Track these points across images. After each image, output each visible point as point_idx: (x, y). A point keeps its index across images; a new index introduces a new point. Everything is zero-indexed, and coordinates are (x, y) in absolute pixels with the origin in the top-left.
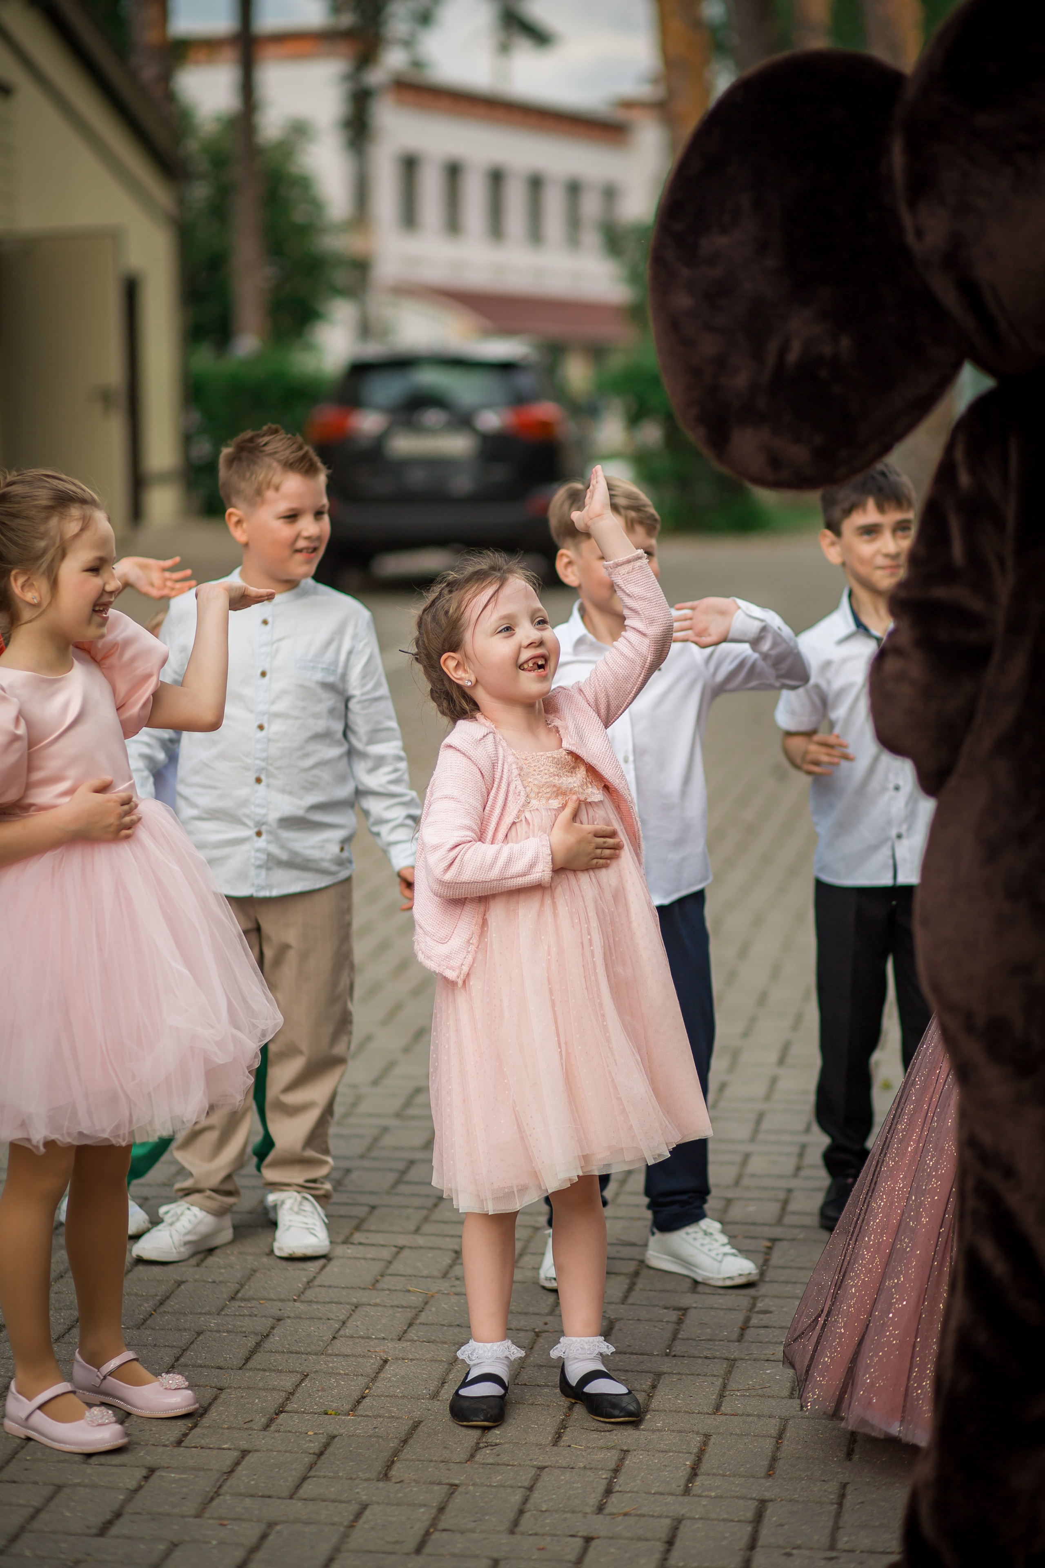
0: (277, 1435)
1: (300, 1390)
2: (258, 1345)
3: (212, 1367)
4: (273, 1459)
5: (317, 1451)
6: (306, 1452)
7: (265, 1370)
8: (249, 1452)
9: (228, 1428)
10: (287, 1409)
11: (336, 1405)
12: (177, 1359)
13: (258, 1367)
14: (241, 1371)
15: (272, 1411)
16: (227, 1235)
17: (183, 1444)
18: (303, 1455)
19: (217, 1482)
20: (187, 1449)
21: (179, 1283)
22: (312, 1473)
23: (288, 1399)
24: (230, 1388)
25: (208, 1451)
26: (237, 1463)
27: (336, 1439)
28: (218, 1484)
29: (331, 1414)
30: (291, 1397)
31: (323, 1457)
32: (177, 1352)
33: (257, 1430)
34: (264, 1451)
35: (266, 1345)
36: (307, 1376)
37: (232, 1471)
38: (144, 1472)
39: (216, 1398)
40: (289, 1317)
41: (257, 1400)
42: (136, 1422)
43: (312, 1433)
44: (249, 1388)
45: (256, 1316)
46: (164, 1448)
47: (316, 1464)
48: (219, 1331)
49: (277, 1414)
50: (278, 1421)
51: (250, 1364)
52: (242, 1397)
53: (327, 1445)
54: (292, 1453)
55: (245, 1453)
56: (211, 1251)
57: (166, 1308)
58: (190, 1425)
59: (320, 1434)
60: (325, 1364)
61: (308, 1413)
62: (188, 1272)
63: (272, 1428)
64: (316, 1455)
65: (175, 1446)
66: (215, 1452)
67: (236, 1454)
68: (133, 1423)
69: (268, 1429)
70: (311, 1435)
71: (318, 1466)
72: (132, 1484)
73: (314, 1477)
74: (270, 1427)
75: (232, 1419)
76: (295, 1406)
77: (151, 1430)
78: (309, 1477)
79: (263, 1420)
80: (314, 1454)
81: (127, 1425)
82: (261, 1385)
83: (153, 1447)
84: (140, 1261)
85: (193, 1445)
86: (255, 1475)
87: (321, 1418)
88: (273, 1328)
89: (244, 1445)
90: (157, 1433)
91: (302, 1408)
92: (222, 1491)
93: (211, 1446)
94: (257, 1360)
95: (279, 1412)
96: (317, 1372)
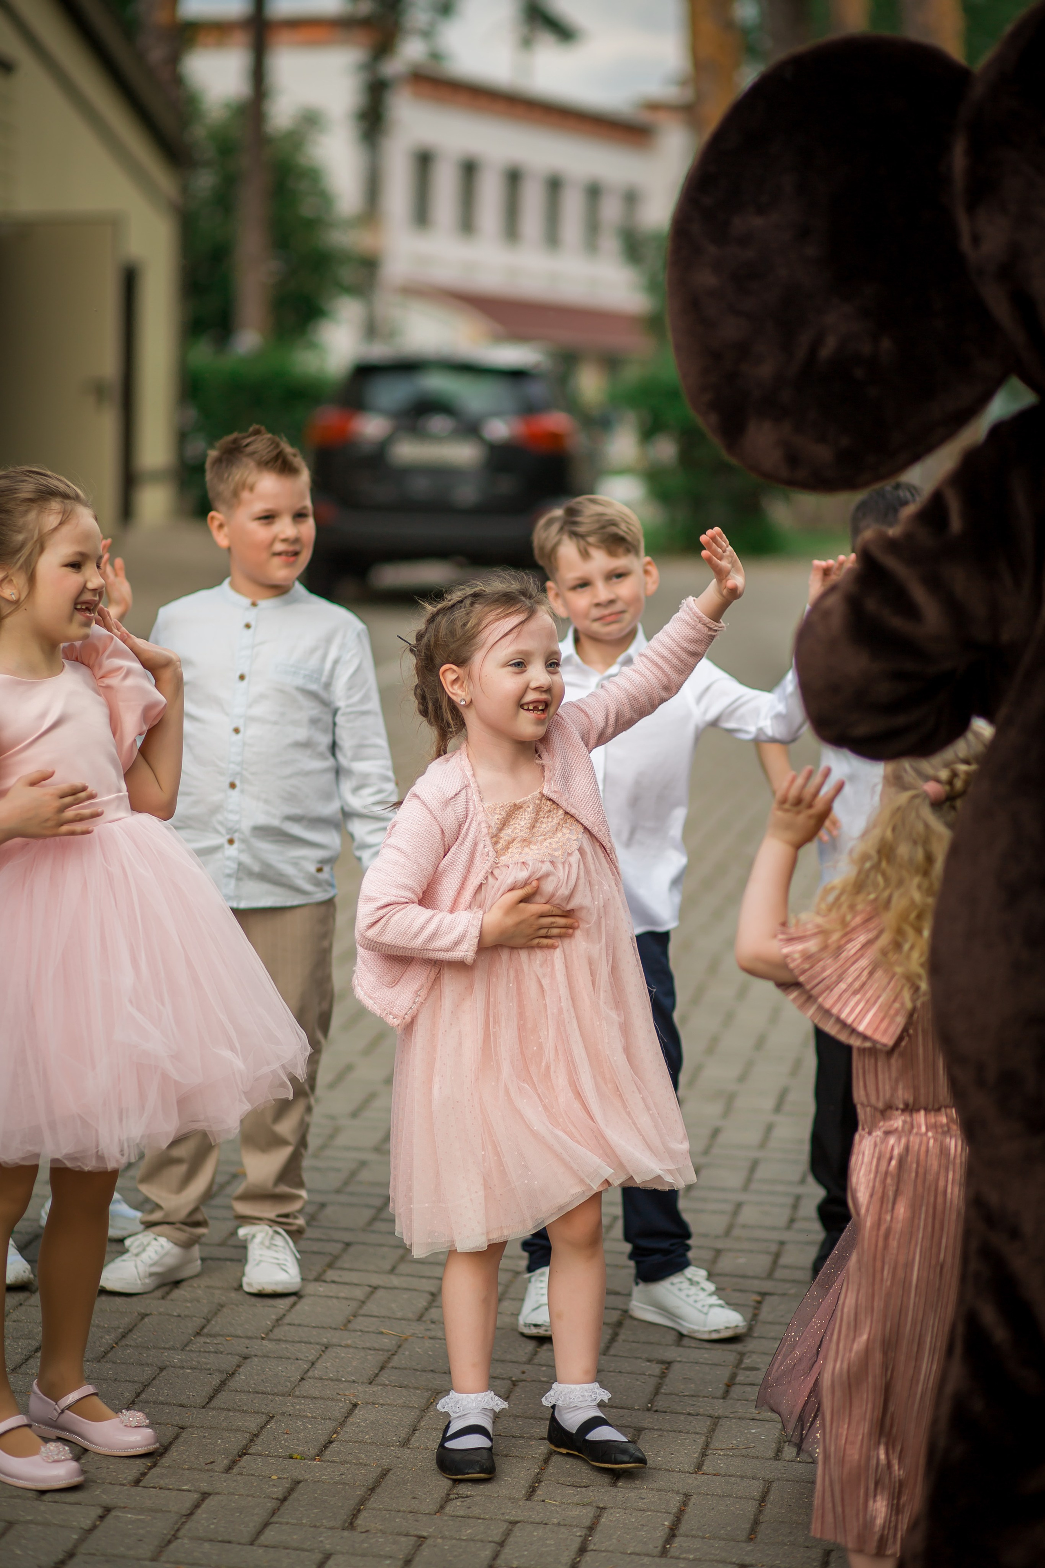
0: (239, 1477)
1: (265, 1432)
2: (223, 1383)
3: (174, 1405)
4: (234, 1503)
5: (281, 1497)
6: (269, 1497)
7: (229, 1410)
8: (210, 1494)
9: (188, 1469)
10: (251, 1451)
11: (302, 1449)
12: (138, 1395)
13: (223, 1406)
14: (204, 1410)
15: (235, 1453)
17: (141, 1484)
18: (266, 1500)
19: (175, 1524)
20: (145, 1489)
21: (143, 1316)
22: (274, 1519)
23: (252, 1441)
24: (193, 1427)
25: (167, 1492)
26: (197, 1506)
27: (301, 1485)
28: (176, 1527)
29: (296, 1459)
30: (255, 1439)
31: (286, 1503)
32: (138, 1387)
33: (218, 1472)
34: (225, 1494)
35: (232, 1384)
36: (272, 1417)
37: (191, 1514)
38: (99, 1511)
39: (177, 1437)
40: (256, 1356)
41: (219, 1441)
42: (93, 1458)
43: (276, 1478)
44: (211, 1428)
45: (221, 1353)
46: (121, 1487)
47: (279, 1509)
48: (182, 1368)
49: (240, 1456)
50: (241, 1464)
51: (213, 1404)
52: (205, 1437)
53: (291, 1491)
54: (254, 1497)
55: (205, 1495)
56: (177, 1283)
57: (127, 1341)
58: (149, 1464)
59: (284, 1478)
60: (292, 1406)
61: (272, 1456)
62: (154, 1305)
63: (234, 1471)
64: (280, 1500)
65: (133, 1486)
66: (175, 1493)
67: (196, 1496)
68: (90, 1460)
69: (230, 1471)
70: (274, 1480)
71: (281, 1511)
72: (87, 1523)
73: (277, 1523)
74: (233, 1469)
75: (193, 1459)
76: (260, 1448)
77: (108, 1468)
78: (271, 1523)
79: (225, 1461)
80: (277, 1499)
81: (83, 1461)
82: (224, 1425)
83: (110, 1486)
84: (104, 1292)
85: (152, 1485)
86: (215, 1519)
87: (286, 1462)
88: (239, 1366)
89: (204, 1487)
90: (115, 1472)
91: (266, 1451)
92: (180, 1534)
93: (171, 1487)
94: (222, 1399)
95: (242, 1454)
96: (283, 1414)
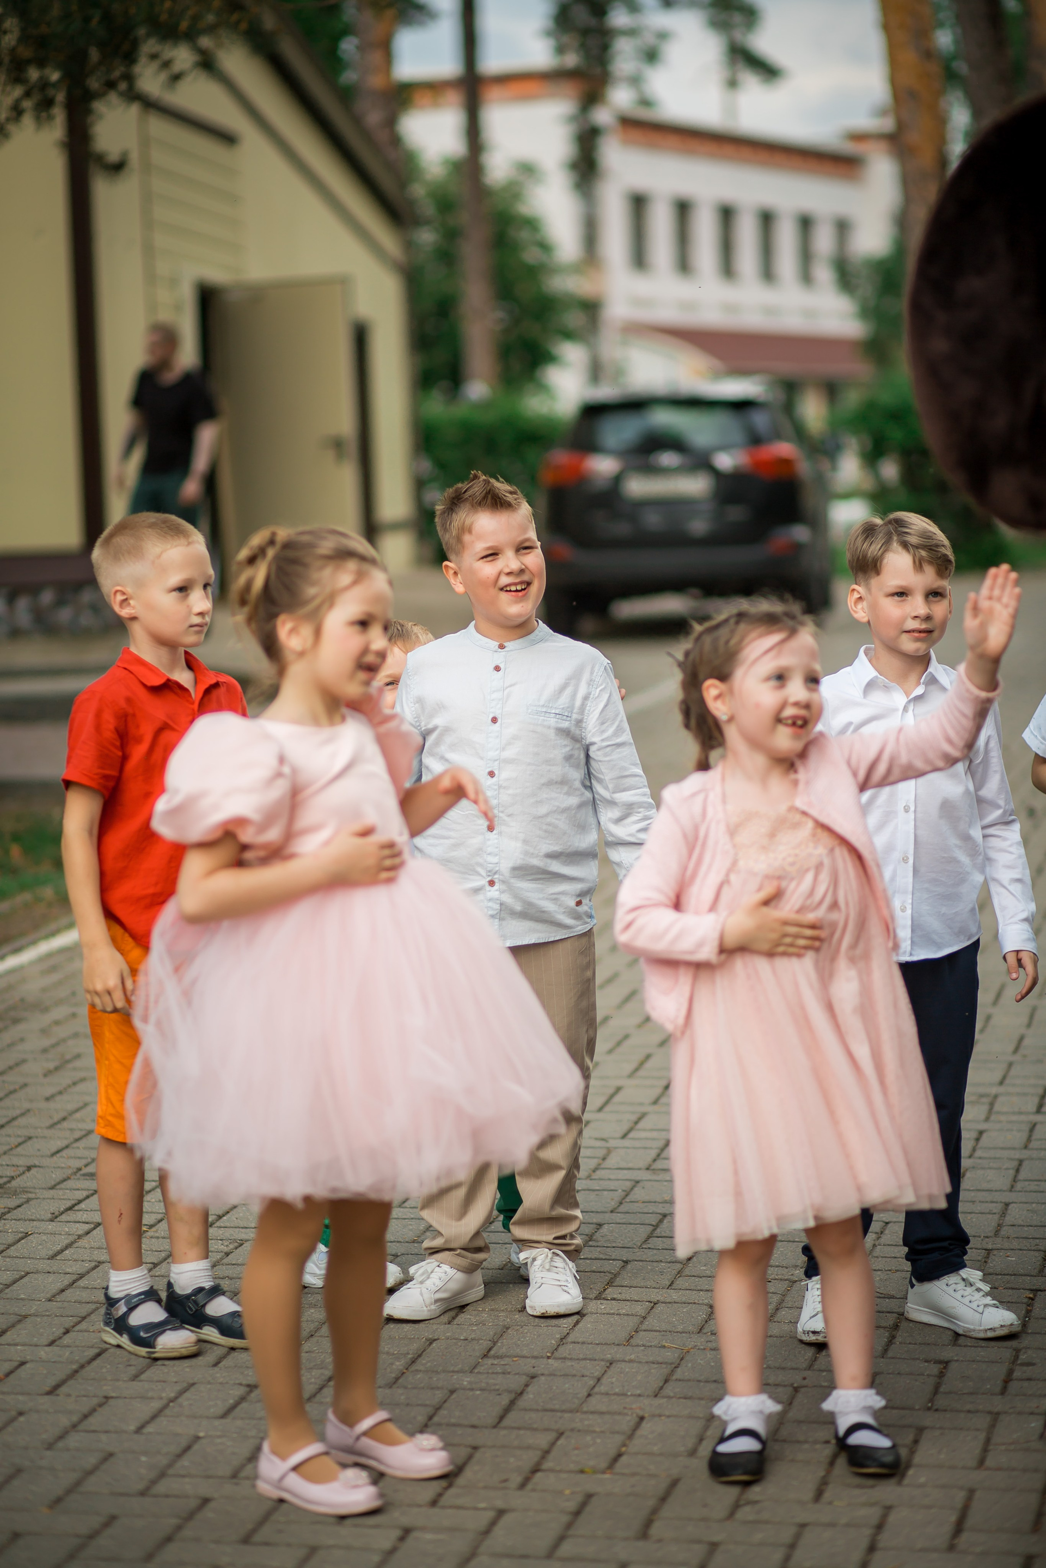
0: (533, 1494)
1: (555, 1448)
2: (512, 1403)
3: (466, 1426)
4: (529, 1519)
5: (574, 1511)
6: (563, 1511)
7: (519, 1428)
8: (506, 1511)
9: (483, 1488)
10: (543, 1467)
11: (593, 1463)
12: (430, 1418)
13: (513, 1425)
14: (495, 1430)
15: (528, 1470)
16: (479, 1291)
17: (438, 1504)
18: (560, 1514)
19: (473, 1542)
20: (443, 1509)
21: (431, 1341)
22: (570, 1532)
23: (543, 1457)
24: (485, 1446)
25: (464, 1511)
26: (493, 1523)
27: (594, 1498)
28: (475, 1545)
29: (588, 1473)
30: (547, 1455)
31: (581, 1517)
32: (430, 1410)
33: (513, 1489)
34: (521, 1511)
35: (521, 1403)
36: (562, 1434)
37: (489, 1531)
38: (399, 1533)
39: (470, 1457)
40: (542, 1375)
41: (512, 1459)
43: (569, 1492)
44: (503, 1446)
45: (509, 1373)
46: (419, 1508)
47: (573, 1523)
48: (472, 1390)
49: (533, 1473)
50: (534, 1480)
51: (506, 1422)
52: (497, 1456)
53: (583, 1505)
54: (548, 1512)
55: (501, 1513)
56: (462, 1308)
57: (417, 1366)
58: (444, 1486)
59: (577, 1493)
60: (581, 1422)
61: (564, 1472)
62: (440, 1329)
63: (528, 1487)
64: (574, 1514)
65: (430, 1506)
66: (470, 1512)
67: (492, 1514)
69: (524, 1488)
70: (567, 1494)
71: (576, 1525)
72: (387, 1545)
73: (572, 1537)
74: (526, 1486)
75: (487, 1478)
76: (551, 1464)
77: (405, 1491)
78: (567, 1537)
79: (519, 1479)
80: (571, 1513)
82: (516, 1443)
83: (408, 1508)
84: (390, 1320)
85: (449, 1505)
86: (512, 1535)
87: (578, 1477)
88: (527, 1385)
89: (500, 1504)
90: (412, 1495)
91: (558, 1467)
92: (479, 1551)
93: (467, 1506)
94: (512, 1418)
95: (535, 1470)
96: (572, 1430)
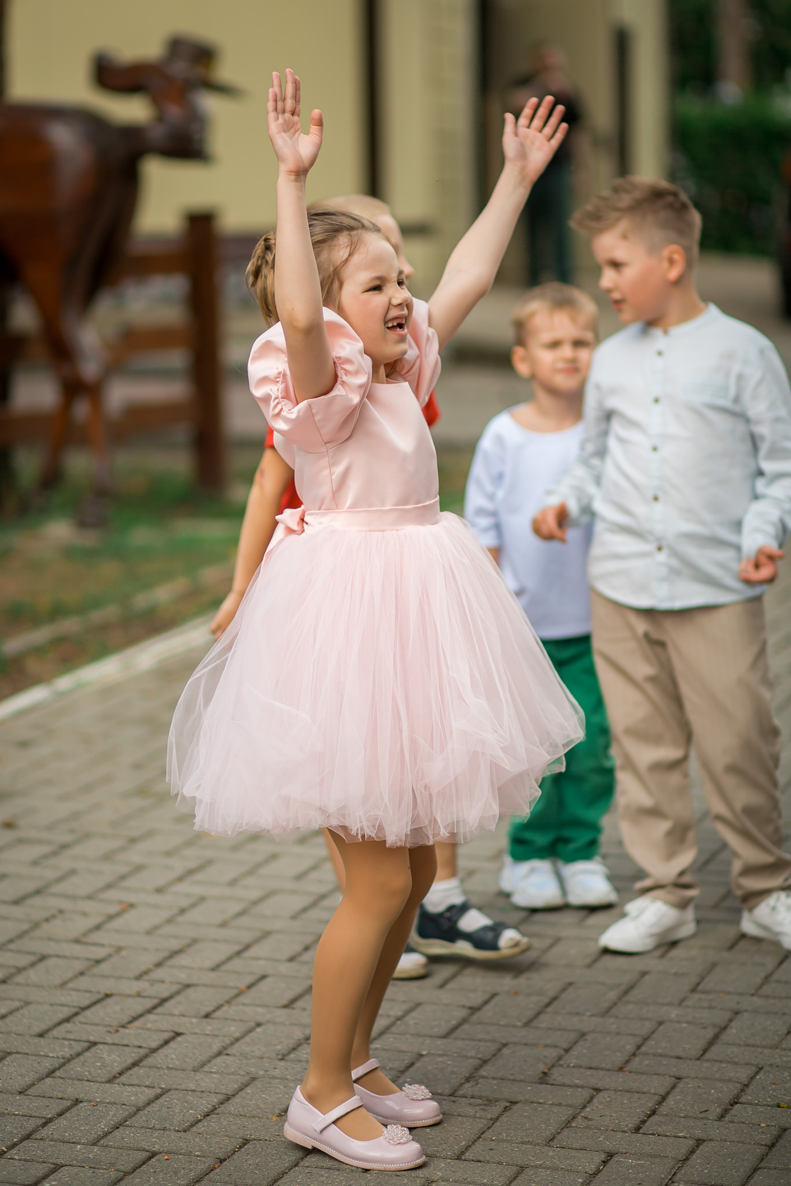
0: (731, 1125)
1: (754, 1082)
2: (716, 1037)
3: (672, 1057)
4: (726, 1149)
5: (769, 1143)
6: (758, 1144)
7: (721, 1062)
8: (704, 1141)
9: (684, 1117)
10: (741, 1100)
11: (789, 1098)
12: (639, 1047)
13: (716, 1058)
14: (698, 1062)
15: (727, 1102)
16: (689, 929)
17: (641, 1131)
18: (755, 1146)
19: (672, 1169)
20: (645, 1136)
21: (644, 974)
22: (763, 1164)
23: (742, 1090)
24: (688, 1077)
25: (664, 1138)
26: (692, 1152)
27: (788, 1132)
28: (673, 1171)
29: (783, 1107)
30: (746, 1089)
31: (774, 1149)
32: (639, 1040)
33: (712, 1120)
34: (718, 1141)
35: (724, 1037)
36: (761, 1069)
37: (687, 1159)
38: (603, 1157)
39: (674, 1087)
40: (746, 1011)
41: (713, 1091)
42: (597, 1107)
43: (765, 1125)
44: (706, 1078)
45: (715, 1008)
46: (623, 1133)
47: (767, 1155)
48: (679, 1022)
49: (732, 1105)
50: (733, 1112)
51: (708, 1055)
52: (699, 1087)
53: (778, 1138)
54: (744, 1143)
55: (699, 1142)
56: (674, 944)
57: (631, 997)
58: (649, 1113)
59: (772, 1126)
60: (780, 1058)
61: (762, 1106)
62: (652, 963)
63: (726, 1119)
64: (768, 1146)
65: (633, 1133)
66: (671, 1140)
67: (691, 1142)
68: (595, 1108)
69: (723, 1119)
70: (763, 1127)
71: (769, 1157)
72: (591, 1168)
73: (765, 1168)
74: (725, 1117)
75: (688, 1108)
76: (750, 1098)
77: (611, 1116)
78: (760, 1168)
79: (718, 1110)
80: (766, 1145)
81: (588, 1110)
82: (717, 1076)
83: (612, 1133)
84: (607, 951)
85: (651, 1132)
86: (709, 1164)
87: (773, 1111)
88: (731, 1020)
89: (699, 1134)
90: (617, 1120)
91: (756, 1100)
92: (677, 1178)
93: (668, 1134)
94: (715, 1052)
95: (734, 1103)
96: (771, 1065)
